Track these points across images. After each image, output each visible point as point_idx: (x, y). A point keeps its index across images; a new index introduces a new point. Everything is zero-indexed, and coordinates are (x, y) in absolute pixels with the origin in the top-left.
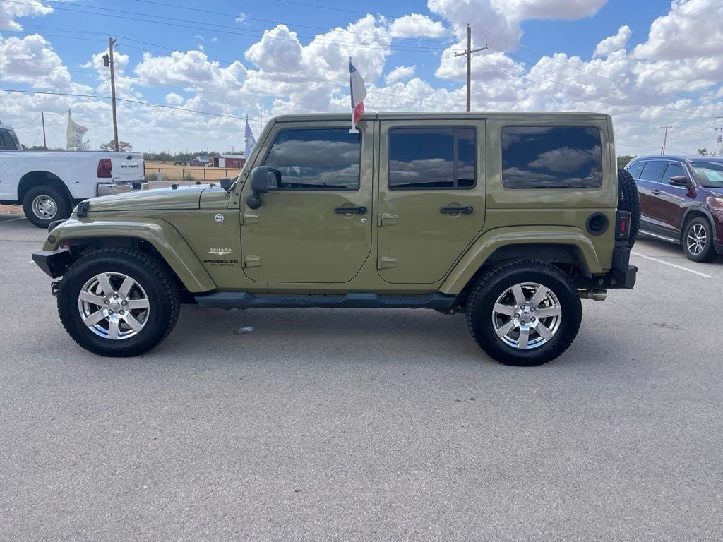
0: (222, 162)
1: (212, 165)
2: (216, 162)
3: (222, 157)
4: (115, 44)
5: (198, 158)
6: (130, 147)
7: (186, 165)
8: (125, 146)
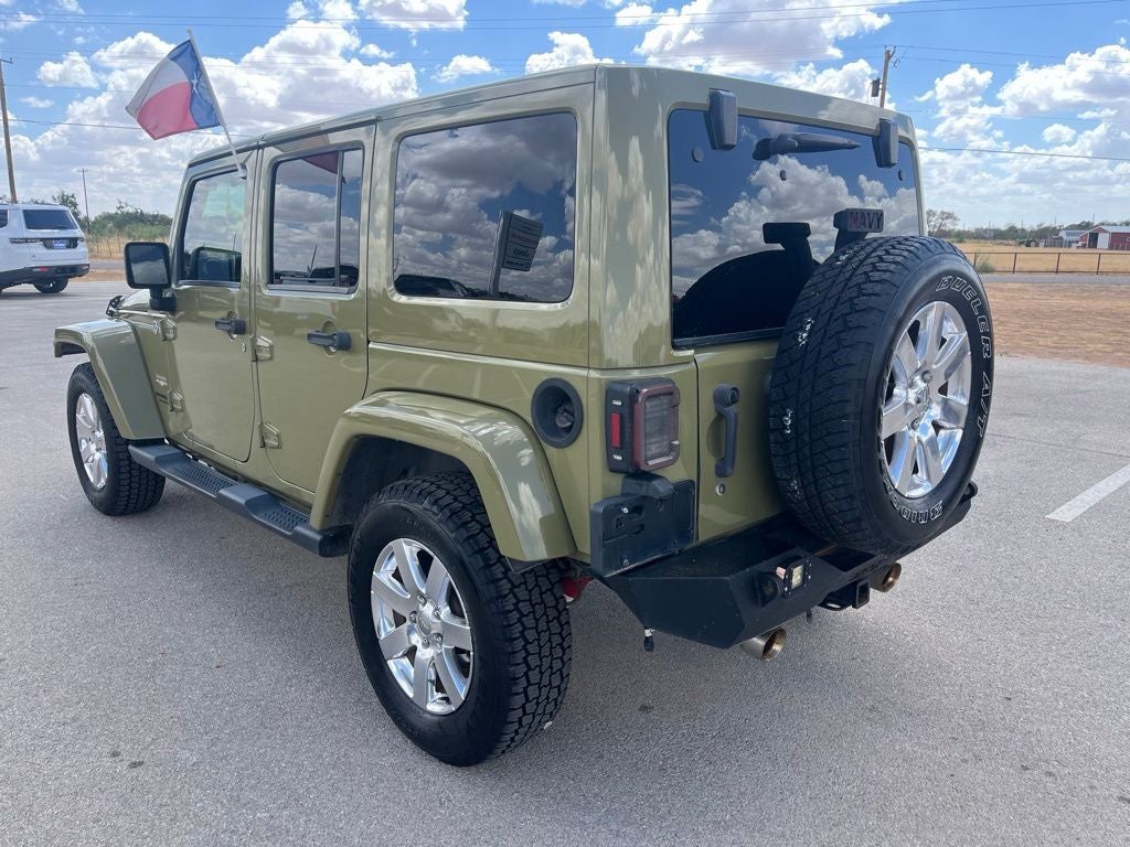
0: (1103, 240)
1: (1084, 246)
2: (1093, 240)
3: (1104, 231)
4: (893, 59)
5: (1062, 234)
6: (955, 219)
7: (1037, 245)
8: (947, 218)
